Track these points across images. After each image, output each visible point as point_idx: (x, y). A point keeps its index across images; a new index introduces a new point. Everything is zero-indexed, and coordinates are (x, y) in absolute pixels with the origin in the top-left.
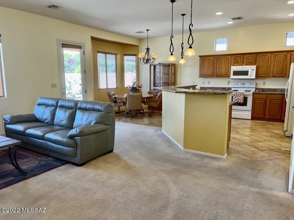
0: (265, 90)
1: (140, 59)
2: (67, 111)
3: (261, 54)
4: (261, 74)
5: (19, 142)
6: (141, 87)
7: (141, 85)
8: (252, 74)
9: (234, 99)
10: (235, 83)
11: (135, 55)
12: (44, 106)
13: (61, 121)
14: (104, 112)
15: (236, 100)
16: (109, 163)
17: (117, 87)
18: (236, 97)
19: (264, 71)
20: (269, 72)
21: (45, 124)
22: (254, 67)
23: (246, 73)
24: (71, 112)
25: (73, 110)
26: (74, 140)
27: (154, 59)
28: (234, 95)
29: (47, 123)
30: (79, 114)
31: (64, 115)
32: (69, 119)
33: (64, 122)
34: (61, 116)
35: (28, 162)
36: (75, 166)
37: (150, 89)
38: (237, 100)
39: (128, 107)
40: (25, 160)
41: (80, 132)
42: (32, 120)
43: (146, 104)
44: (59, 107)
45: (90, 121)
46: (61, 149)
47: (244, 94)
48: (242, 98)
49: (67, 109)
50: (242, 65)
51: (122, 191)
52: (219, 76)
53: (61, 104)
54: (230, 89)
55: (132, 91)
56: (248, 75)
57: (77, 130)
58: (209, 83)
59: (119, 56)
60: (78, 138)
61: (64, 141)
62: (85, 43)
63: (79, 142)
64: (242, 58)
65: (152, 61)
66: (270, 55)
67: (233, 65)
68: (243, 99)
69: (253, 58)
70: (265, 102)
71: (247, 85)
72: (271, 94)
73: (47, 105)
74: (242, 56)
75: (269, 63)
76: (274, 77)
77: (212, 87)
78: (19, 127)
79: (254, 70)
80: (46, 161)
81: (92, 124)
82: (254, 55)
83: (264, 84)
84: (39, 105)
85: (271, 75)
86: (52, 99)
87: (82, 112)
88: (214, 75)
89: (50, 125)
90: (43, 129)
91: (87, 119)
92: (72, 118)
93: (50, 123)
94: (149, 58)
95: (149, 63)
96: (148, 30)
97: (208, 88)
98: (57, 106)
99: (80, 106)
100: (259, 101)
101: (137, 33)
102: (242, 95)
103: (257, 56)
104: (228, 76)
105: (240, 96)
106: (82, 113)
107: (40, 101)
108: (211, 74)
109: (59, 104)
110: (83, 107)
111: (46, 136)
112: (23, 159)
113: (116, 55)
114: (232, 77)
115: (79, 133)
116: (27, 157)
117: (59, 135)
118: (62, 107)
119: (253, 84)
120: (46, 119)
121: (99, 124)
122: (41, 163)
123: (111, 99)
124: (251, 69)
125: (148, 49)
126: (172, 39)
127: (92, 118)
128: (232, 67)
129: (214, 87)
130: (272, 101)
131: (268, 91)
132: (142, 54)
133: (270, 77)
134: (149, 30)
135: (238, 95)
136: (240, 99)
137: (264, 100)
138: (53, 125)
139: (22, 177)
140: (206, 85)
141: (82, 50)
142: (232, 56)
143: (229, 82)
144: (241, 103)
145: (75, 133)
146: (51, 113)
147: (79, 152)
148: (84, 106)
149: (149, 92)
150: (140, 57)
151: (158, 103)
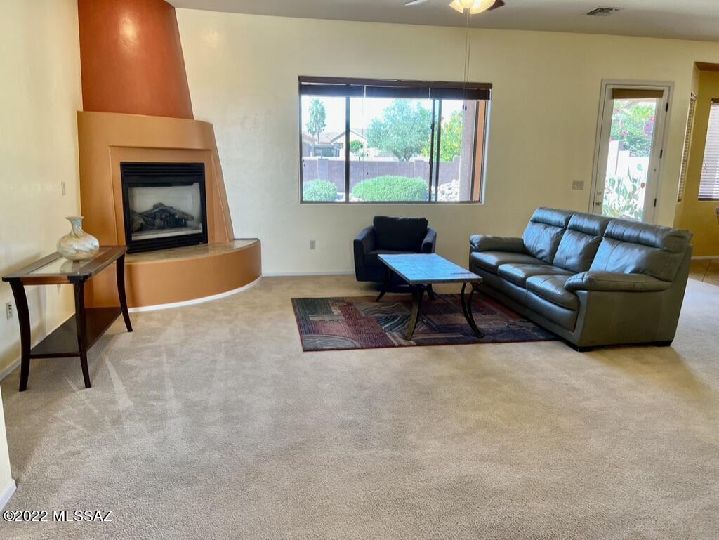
2: (582, 238)
5: (479, 279)
12: (542, 226)
13: (567, 258)
14: (658, 249)
16: (647, 363)
21: (538, 261)
24: (590, 241)
25: (596, 237)
26: (576, 295)
29: (541, 259)
30: (605, 247)
31: (574, 247)
32: (581, 256)
33: (572, 261)
34: (571, 248)
35: (492, 320)
36: (570, 348)
40: (488, 317)
41: (590, 280)
42: (516, 249)
44: (570, 228)
45: (623, 266)
46: (550, 309)
49: (584, 234)
51: (644, 416)
53: (575, 223)
57: (583, 276)
60: (584, 294)
61: (556, 294)
62: (673, 83)
63: (584, 302)
73: (548, 224)
78: (491, 259)
80: (522, 327)
81: (628, 271)
84: (535, 221)
86: (559, 211)
87: (612, 244)
89: (546, 263)
90: (529, 268)
91: (618, 260)
92: (588, 256)
93: (548, 259)
98: (566, 227)
99: (610, 231)
106: (611, 247)
107: (538, 214)
109: (570, 223)
110: (616, 232)
111: (529, 280)
112: (485, 314)
115: (586, 282)
116: (491, 313)
117: (552, 282)
118: (576, 229)
120: (541, 251)
121: (641, 273)
122: (512, 327)
127: (629, 258)
138: (551, 264)
139: (475, 338)
141: (663, 100)
145: (580, 281)
146: (552, 239)
147: (580, 323)
148: (618, 230)
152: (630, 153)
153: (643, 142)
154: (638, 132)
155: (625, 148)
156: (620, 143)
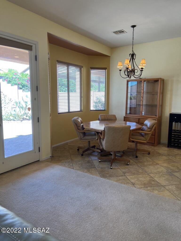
11: (105, 69)
37: (126, 113)
59: (84, 70)
101: (114, 34)
113: (80, 67)
125: (133, 55)
141: (33, 53)
149: (125, 117)
150: (120, 68)
151: (148, 137)
152: (23, 91)
153: (27, 86)
154: (25, 83)
155: (21, 88)
156: (18, 87)
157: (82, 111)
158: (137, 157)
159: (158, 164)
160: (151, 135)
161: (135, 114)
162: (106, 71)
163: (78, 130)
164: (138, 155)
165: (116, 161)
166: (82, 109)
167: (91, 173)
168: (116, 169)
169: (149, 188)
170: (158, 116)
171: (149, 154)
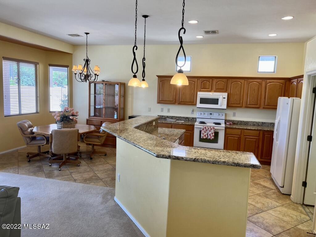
0: (236, 122)
1: (76, 74)
3: (232, 80)
4: (232, 103)
6: (76, 116)
7: (77, 113)
8: (223, 103)
9: (203, 134)
10: (201, 112)
11: (67, 66)
15: (205, 136)
17: (37, 111)
18: (205, 132)
19: (236, 100)
20: (241, 102)
22: (225, 95)
23: (215, 101)
27: (96, 76)
28: (203, 129)
37: (89, 116)
38: (207, 136)
39: (54, 150)
43: (84, 142)
47: (215, 128)
48: (212, 134)
50: (210, 91)
52: (183, 103)
54: (195, 119)
55: (62, 121)
56: (218, 104)
58: (169, 110)
59: (40, 67)
64: (211, 82)
65: (93, 79)
66: (243, 81)
67: (200, 91)
68: (214, 134)
69: (224, 83)
70: (239, 139)
71: (215, 115)
72: (247, 129)
74: (211, 80)
75: (242, 91)
76: (247, 107)
77: (173, 117)
79: (225, 98)
82: (224, 80)
83: (234, 115)
85: (244, 105)
88: (177, 102)
94: (89, 74)
95: (89, 80)
96: (87, 34)
97: (168, 117)
100: (232, 138)
101: (70, 36)
102: (213, 129)
103: (228, 81)
104: (193, 103)
105: (210, 131)
108: (172, 100)
113: (36, 64)
114: (199, 105)
119: (222, 115)
123: (24, 134)
124: (221, 96)
125: (87, 61)
126: (135, 51)
128: (199, 93)
129: (175, 117)
130: (248, 138)
131: (239, 123)
132: (78, 68)
133: (242, 107)
134: (89, 33)
135: (208, 129)
136: (210, 135)
137: (238, 136)
140: (165, 114)
142: (199, 79)
143: (193, 111)
144: (211, 139)
149: (87, 120)
150: (75, 72)
151: (103, 140)
157: (38, 113)
158: (91, 159)
159: (108, 163)
160: (107, 137)
161: (99, 116)
162: (68, 69)
163: (23, 134)
164: (92, 157)
165: (67, 164)
166: (38, 110)
167: (37, 176)
168: (65, 170)
169: (88, 182)
170: (119, 119)
171: (105, 155)
